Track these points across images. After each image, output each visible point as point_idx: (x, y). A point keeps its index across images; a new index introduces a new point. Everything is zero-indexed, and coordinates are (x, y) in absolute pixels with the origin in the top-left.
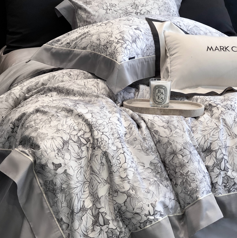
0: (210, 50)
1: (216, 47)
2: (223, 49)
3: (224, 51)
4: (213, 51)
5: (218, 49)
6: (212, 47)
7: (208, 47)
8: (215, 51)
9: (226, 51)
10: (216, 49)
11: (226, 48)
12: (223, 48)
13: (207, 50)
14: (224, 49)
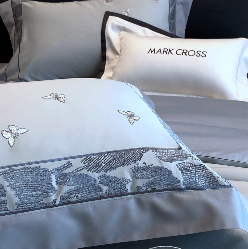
0: (152, 52)
1: (160, 49)
2: (166, 52)
3: (167, 53)
4: (155, 53)
5: (161, 52)
6: (154, 50)
7: (151, 49)
8: (156, 53)
9: (169, 54)
10: (158, 52)
11: (170, 51)
12: (166, 50)
13: (148, 53)
14: (168, 52)
